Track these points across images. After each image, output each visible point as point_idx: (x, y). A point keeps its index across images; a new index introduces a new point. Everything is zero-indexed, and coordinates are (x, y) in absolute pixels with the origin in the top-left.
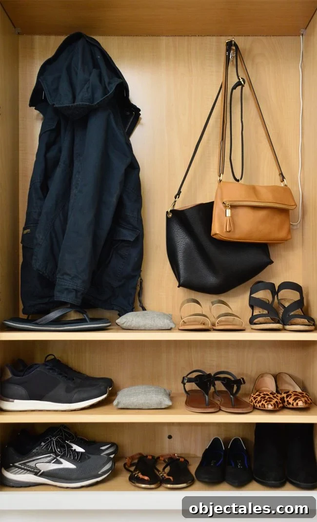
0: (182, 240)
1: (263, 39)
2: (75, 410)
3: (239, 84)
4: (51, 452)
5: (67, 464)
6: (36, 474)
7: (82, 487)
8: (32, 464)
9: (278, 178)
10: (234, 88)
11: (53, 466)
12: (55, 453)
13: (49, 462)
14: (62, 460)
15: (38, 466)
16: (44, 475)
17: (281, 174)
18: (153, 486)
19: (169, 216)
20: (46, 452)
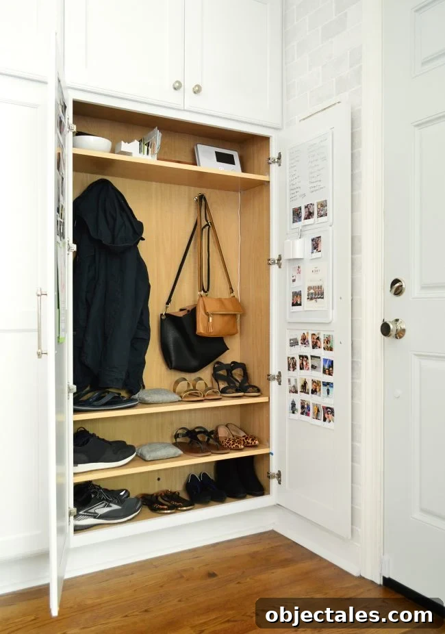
0: (172, 335)
1: (217, 191)
2: (121, 466)
3: (207, 225)
4: (103, 499)
5: (115, 507)
6: (95, 517)
7: (128, 520)
8: (92, 511)
9: (229, 290)
10: (204, 227)
11: (106, 510)
12: (107, 500)
13: (104, 507)
14: (111, 504)
15: (97, 511)
16: (101, 517)
17: (231, 288)
18: (173, 511)
19: (163, 318)
20: (100, 500)
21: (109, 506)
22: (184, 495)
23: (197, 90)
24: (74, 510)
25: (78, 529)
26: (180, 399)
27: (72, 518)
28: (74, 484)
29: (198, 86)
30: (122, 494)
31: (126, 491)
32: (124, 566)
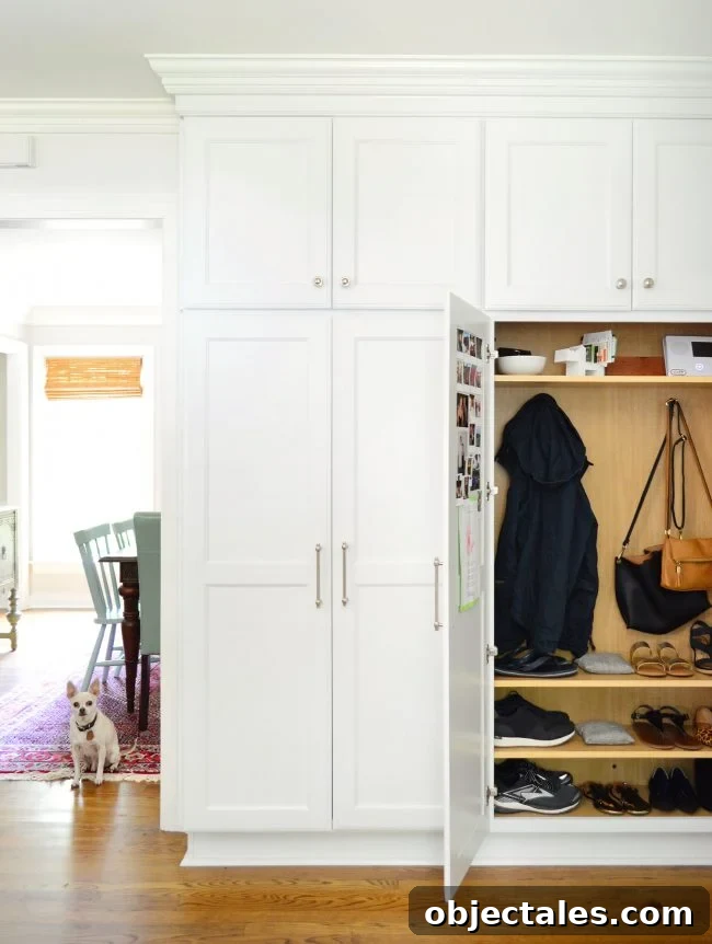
2: (554, 746)
3: (681, 439)
4: (532, 783)
5: (546, 794)
6: (521, 802)
7: (562, 813)
8: (518, 793)
10: (677, 443)
11: (535, 796)
12: (536, 784)
13: (533, 791)
14: (541, 790)
15: (523, 795)
16: (529, 803)
18: (620, 812)
19: (619, 562)
20: (528, 782)
21: (539, 792)
22: (645, 796)
23: (650, 285)
24: (494, 790)
25: (499, 812)
26: (633, 671)
27: (492, 799)
28: (496, 760)
29: (649, 279)
30: (562, 778)
31: (569, 775)
32: (556, 867)
